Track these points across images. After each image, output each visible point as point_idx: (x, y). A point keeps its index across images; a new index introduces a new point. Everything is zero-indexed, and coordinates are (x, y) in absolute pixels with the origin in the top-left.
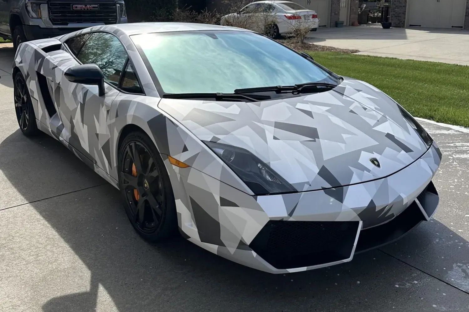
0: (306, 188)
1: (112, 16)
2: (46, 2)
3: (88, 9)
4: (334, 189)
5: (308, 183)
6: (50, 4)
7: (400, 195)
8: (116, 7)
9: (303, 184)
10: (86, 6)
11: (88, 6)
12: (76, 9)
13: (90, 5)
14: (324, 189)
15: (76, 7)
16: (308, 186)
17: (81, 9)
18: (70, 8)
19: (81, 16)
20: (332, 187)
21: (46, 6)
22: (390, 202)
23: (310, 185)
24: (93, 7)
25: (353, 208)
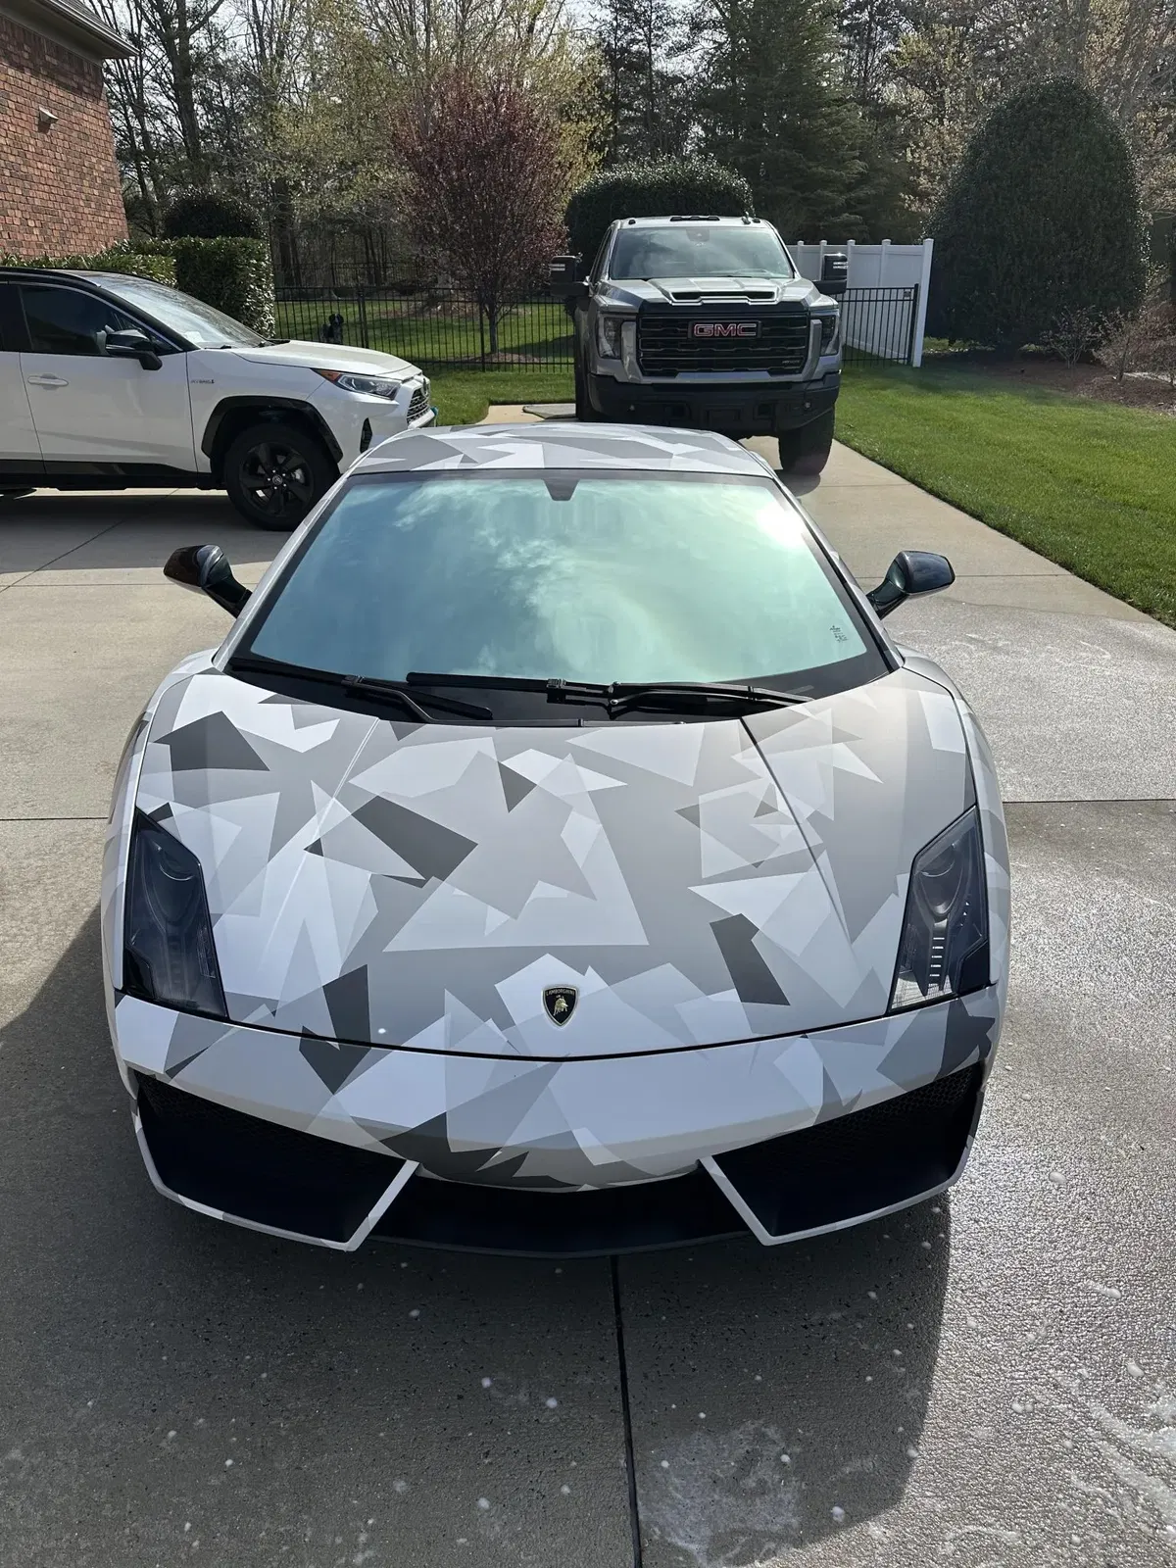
0: (259, 1015)
1: (792, 352)
2: (634, 317)
3: (729, 335)
4: (336, 1044)
5: (272, 1005)
6: (644, 320)
7: (571, 1132)
8: (809, 326)
9: (255, 1002)
10: (726, 326)
11: (731, 327)
12: (702, 334)
13: (737, 324)
14: (306, 1035)
15: (702, 330)
16: (268, 1012)
17: (713, 336)
18: (687, 332)
19: (712, 354)
20: (335, 1037)
21: (633, 326)
22: (509, 1143)
23: (274, 1013)
24: (744, 330)
25: (360, 1119)
